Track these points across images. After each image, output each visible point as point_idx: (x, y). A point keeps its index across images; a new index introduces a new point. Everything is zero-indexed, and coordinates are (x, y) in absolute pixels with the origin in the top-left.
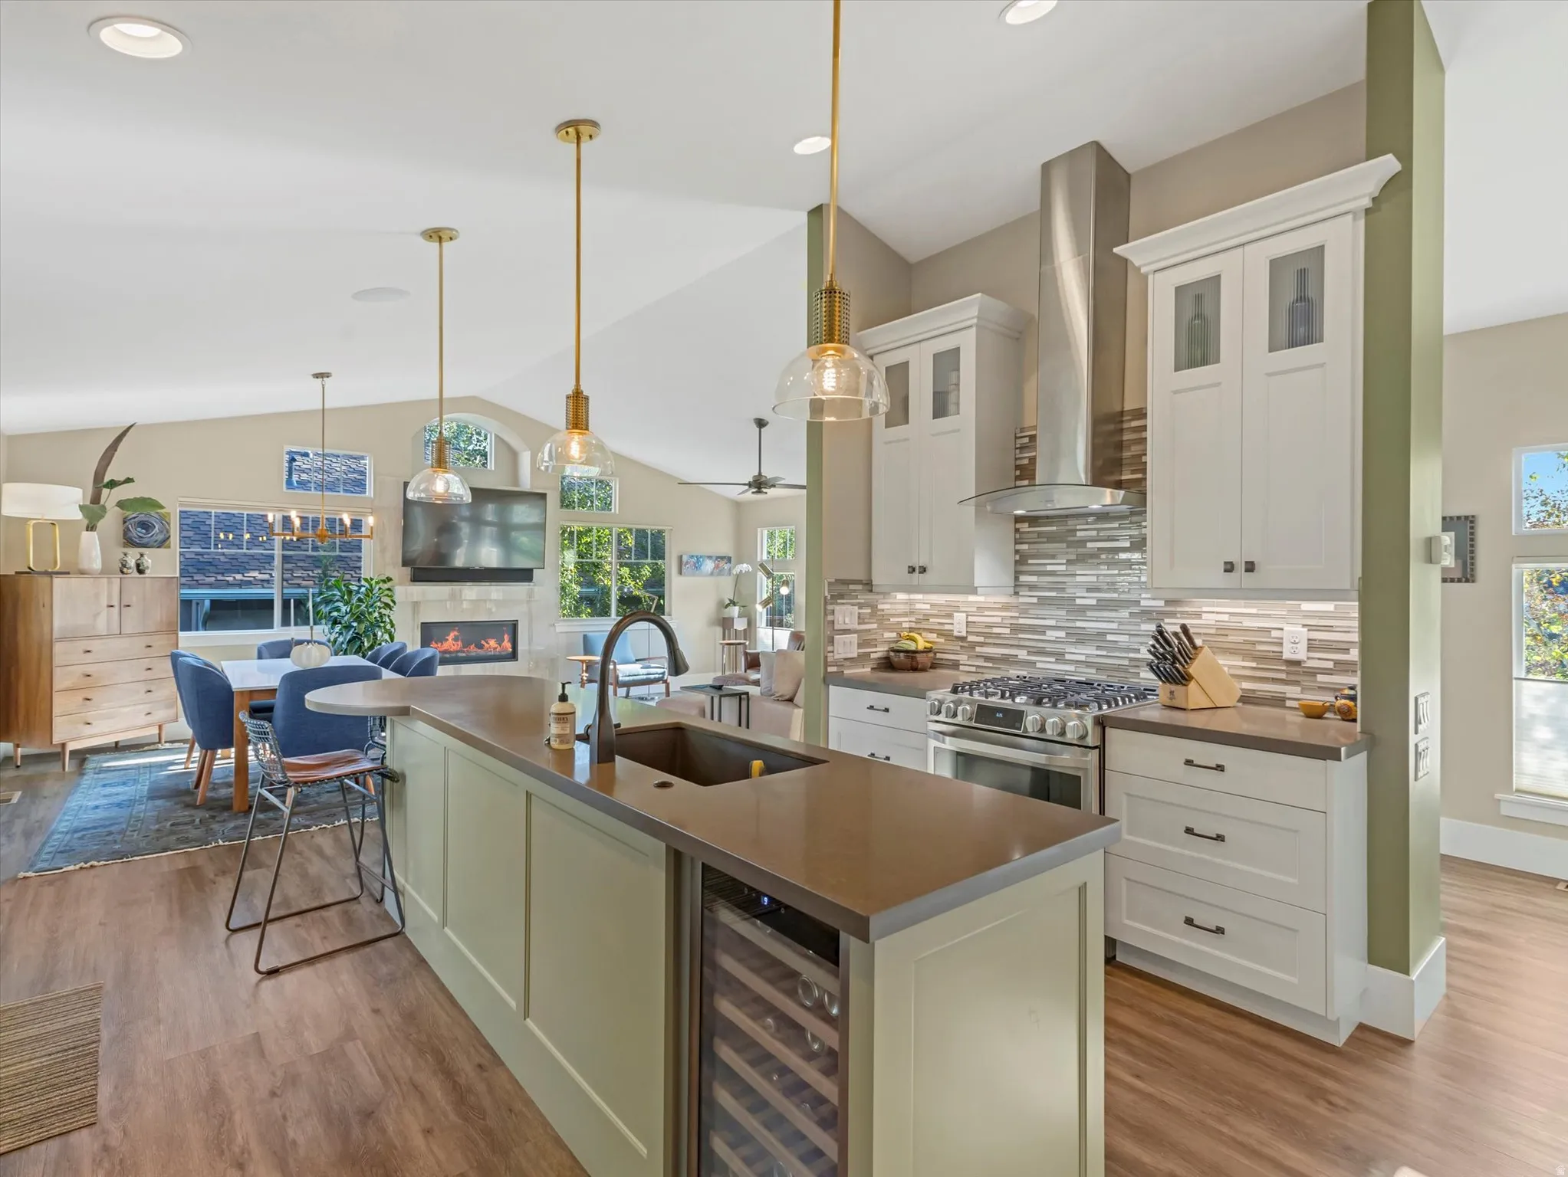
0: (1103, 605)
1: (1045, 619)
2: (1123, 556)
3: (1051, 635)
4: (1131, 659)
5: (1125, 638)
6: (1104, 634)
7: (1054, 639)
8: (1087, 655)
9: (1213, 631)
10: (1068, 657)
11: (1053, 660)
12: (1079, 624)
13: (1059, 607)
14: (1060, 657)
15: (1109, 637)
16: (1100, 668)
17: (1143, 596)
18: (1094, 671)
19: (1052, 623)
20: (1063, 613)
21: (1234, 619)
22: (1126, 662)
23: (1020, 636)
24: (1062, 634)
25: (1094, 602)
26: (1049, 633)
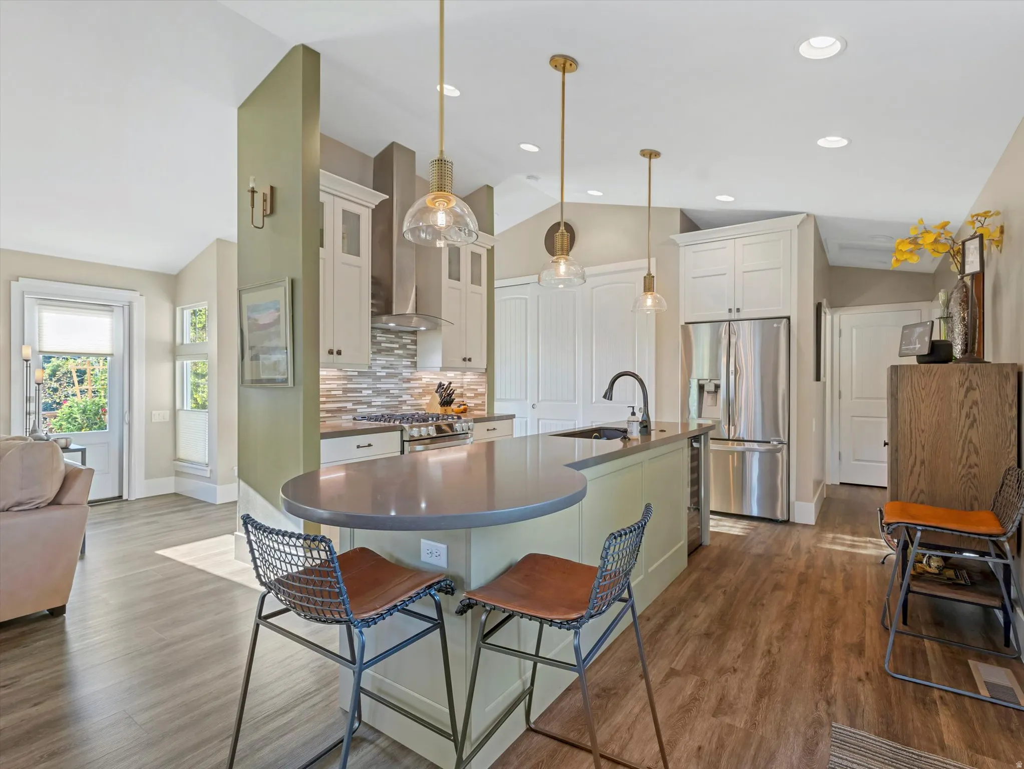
0: (389, 376)
1: (361, 384)
2: (396, 352)
3: (365, 393)
4: (399, 401)
5: (397, 391)
6: (388, 390)
7: (366, 395)
8: (382, 402)
9: (424, 386)
10: (373, 404)
11: (366, 406)
12: (378, 386)
13: (369, 377)
14: (369, 404)
15: (391, 392)
16: (387, 407)
17: (404, 371)
18: (384, 409)
19: (365, 386)
20: (371, 380)
21: (432, 380)
22: (397, 403)
23: (348, 395)
24: (370, 392)
25: (384, 374)
26: (363, 391)
